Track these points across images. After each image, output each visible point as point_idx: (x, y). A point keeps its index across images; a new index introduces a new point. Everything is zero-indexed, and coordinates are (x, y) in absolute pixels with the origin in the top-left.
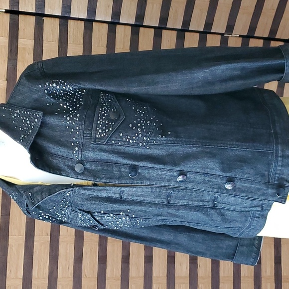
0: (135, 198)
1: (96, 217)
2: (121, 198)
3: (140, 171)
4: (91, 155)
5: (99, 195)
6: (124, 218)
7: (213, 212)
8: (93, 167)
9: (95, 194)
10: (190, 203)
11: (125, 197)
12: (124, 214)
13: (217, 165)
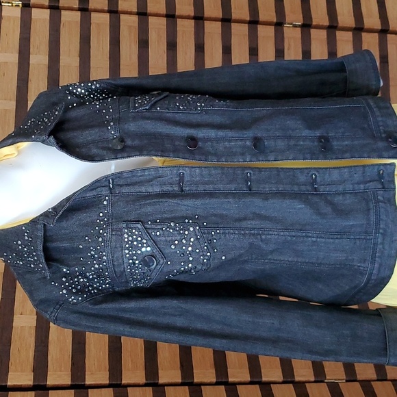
0: (201, 188)
1: (150, 231)
2: (182, 191)
3: (200, 144)
4: (132, 127)
5: (150, 190)
6: (191, 229)
7: (316, 199)
8: (136, 142)
9: (143, 189)
10: (281, 188)
11: (187, 189)
12: (191, 221)
13: (299, 122)
